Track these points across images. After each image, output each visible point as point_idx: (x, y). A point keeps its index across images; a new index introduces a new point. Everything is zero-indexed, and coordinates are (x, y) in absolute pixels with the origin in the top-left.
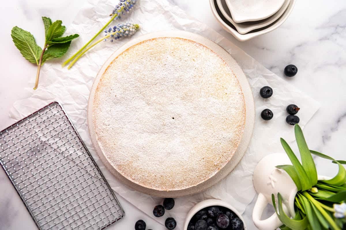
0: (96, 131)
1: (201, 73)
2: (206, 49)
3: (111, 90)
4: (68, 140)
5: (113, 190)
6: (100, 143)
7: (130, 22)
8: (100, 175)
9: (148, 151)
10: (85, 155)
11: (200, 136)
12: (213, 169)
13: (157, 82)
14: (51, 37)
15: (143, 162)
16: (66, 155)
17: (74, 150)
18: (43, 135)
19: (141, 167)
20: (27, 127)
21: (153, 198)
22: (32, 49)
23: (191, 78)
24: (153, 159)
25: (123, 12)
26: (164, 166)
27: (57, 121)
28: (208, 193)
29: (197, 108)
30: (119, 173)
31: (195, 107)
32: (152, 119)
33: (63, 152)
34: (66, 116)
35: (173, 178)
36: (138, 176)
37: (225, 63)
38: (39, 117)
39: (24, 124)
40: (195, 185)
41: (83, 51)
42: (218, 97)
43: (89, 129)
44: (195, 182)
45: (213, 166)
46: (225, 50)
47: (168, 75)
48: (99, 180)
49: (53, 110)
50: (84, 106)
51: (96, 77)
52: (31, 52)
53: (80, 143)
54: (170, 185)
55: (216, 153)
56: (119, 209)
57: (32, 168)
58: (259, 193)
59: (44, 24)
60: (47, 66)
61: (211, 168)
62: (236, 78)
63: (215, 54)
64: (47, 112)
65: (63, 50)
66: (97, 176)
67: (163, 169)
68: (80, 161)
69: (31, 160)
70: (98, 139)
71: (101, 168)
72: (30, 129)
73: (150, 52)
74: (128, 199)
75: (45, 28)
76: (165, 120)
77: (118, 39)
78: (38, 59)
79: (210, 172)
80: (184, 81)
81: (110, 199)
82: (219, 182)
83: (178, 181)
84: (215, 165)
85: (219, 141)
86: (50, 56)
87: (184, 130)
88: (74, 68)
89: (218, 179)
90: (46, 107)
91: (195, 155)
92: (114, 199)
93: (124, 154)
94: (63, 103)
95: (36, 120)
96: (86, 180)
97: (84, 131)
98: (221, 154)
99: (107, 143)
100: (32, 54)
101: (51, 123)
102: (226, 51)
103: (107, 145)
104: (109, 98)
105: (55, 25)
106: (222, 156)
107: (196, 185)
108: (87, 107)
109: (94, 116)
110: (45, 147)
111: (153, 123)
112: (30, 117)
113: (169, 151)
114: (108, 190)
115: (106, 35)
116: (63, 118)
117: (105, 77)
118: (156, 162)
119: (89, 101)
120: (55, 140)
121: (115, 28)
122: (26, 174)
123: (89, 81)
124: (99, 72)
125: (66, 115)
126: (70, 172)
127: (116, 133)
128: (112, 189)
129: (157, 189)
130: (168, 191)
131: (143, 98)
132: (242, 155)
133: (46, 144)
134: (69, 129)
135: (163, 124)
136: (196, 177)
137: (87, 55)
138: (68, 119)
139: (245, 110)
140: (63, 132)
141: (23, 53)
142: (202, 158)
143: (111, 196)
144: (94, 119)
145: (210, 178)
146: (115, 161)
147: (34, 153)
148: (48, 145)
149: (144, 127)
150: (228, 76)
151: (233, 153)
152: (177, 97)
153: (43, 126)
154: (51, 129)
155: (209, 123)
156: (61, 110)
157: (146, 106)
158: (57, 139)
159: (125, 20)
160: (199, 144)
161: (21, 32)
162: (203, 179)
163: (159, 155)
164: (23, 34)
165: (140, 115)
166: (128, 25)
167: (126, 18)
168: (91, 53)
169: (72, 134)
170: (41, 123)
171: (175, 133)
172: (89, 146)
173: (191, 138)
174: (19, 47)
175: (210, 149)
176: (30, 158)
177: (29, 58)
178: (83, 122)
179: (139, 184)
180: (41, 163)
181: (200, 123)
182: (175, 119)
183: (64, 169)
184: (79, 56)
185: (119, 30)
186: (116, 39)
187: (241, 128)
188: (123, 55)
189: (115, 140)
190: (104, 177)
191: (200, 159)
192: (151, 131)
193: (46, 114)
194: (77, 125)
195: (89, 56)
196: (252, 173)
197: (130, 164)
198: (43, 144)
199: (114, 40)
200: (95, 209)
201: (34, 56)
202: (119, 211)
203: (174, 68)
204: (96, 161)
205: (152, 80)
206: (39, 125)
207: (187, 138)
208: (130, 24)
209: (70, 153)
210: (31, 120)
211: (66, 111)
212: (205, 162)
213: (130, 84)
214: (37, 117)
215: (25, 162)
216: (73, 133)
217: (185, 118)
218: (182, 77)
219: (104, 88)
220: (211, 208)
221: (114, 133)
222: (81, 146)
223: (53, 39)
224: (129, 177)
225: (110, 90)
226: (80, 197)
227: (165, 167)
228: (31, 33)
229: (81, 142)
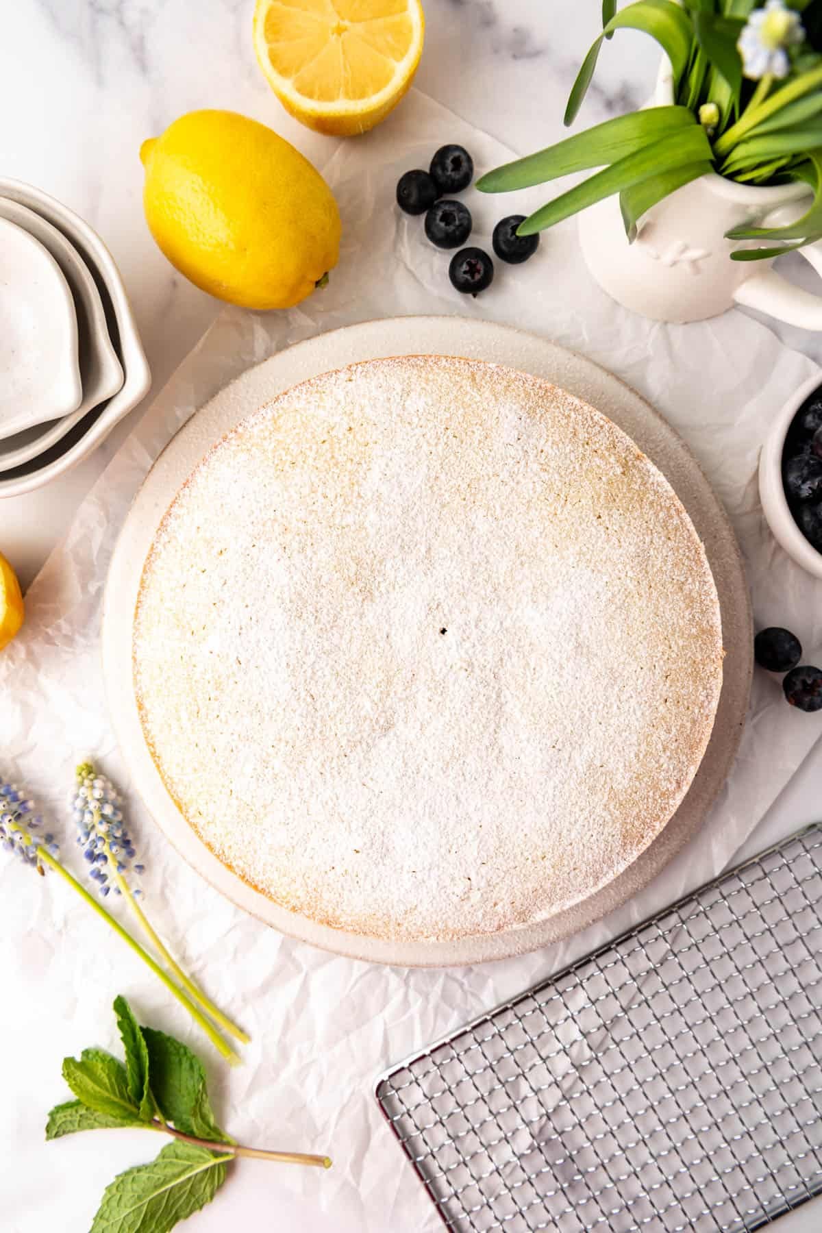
0: (491, 930)
1: (269, 523)
2: (181, 506)
3: (333, 871)
4: (525, 1045)
5: (725, 869)
6: (540, 916)
7: (69, 798)
8: (665, 920)
9: (570, 728)
10: (588, 979)
11: (512, 529)
12: (639, 481)
13: (303, 694)
14: (127, 1105)
15: (611, 748)
16: (588, 1053)
17: (566, 1020)
18: (508, 1142)
19: (632, 755)
20: (476, 1206)
21: (755, 715)
22: (170, 1181)
23: (287, 562)
24: (600, 707)
25: (31, 825)
26: (627, 667)
27: (454, 1086)
28: (736, 499)
29: (403, 540)
30: (653, 842)
31: (402, 547)
32: (447, 713)
33: (572, 1064)
34: (433, 1051)
35: (673, 635)
36: (665, 766)
37: (232, 435)
38: (434, 1157)
39: (462, 1216)
40: (702, 547)
41: (181, 983)
42: (363, 462)
43: (484, 961)
44: (689, 548)
45: (626, 480)
46: (177, 433)
47: (278, 652)
48: (683, 922)
49: (410, 1104)
50: (394, 981)
51: (280, 931)
52: (182, 1183)
53: (541, 998)
54: (700, 646)
55: (577, 468)
56: (800, 845)
57: (635, 1187)
58: (734, 301)
59: (73, 1131)
60: (236, 1126)
61: (637, 487)
62: (291, 393)
63: (200, 472)
64: (416, 1126)
65: (175, 1059)
66: (670, 931)
67: (639, 669)
68: (612, 996)
69: (603, 1191)
70: (524, 921)
71: (636, 915)
72: (482, 1193)
73: (189, 719)
74: (760, 811)
75: (92, 1127)
76: (449, 662)
77: (134, 846)
78: (211, 1157)
79: (652, 492)
80: (299, 588)
81: (759, 880)
82: (692, 456)
83: (687, 613)
84: (623, 473)
85: (532, 458)
86: (198, 1110)
87: (489, 588)
88: (245, 1018)
89: (682, 459)
90: (398, 1130)
91: (584, 549)
92: (758, 864)
93: (580, 822)
94: (383, 1063)
95: (449, 1170)
96: (684, 977)
97: (490, 982)
98: (581, 449)
99: (537, 886)
100: (189, 1179)
101: (459, 1110)
102: (184, 426)
103: (547, 885)
104: (365, 880)
105: (79, 1087)
106: (587, 444)
107: (702, 545)
108: (396, 967)
109: (433, 939)
110: (555, 1136)
111: (461, 709)
112: (434, 1194)
113: (570, 647)
114: (725, 889)
115: (119, 892)
116: (441, 1064)
117: (284, 894)
118: (613, 699)
119: (373, 961)
120: (526, 1097)
121: (92, 856)
122: (662, 1211)
123: (294, 960)
124: (260, 919)
125: (427, 1052)
126: (655, 1039)
127: (502, 850)
128: (723, 874)
129: (717, 693)
130: (725, 653)
131: (364, 745)
132: (585, 367)
133: (541, 1130)
134: (483, 1041)
135: (466, 670)
136: (670, 544)
137: (196, 966)
138: (444, 1045)
139: (410, 359)
140: (494, 1063)
141: (188, 1210)
142: (595, 524)
143: (747, 878)
144: (444, 938)
145: (672, 493)
146: (609, 858)
147: (578, 1177)
148: (545, 1124)
149: (478, 744)
150: (281, 421)
151: (577, 401)
152: (362, 616)
153: (472, 1143)
154: (483, 1111)
155: (463, 497)
156: (410, 1071)
157: (395, 734)
158: (524, 1089)
159: (60, 816)
160: (541, 533)
161: (107, 1220)
162: (676, 517)
163: (584, 687)
164: (114, 1213)
165: (430, 759)
166: (79, 803)
167: (52, 812)
168: (184, 952)
169: (503, 1030)
170: (459, 1152)
171: (501, 623)
172: (552, 964)
173: (518, 562)
174: (168, 1224)
175: (561, 490)
176: (597, 1193)
177: (208, 1190)
178: (456, 986)
179: (699, 763)
180: (619, 1153)
181: (463, 528)
182: (445, 627)
183: (640, 1061)
184: (197, 999)
185: (101, 838)
186: (131, 853)
187: (480, 373)
188: (200, 821)
189: (526, 854)
190: (673, 905)
191: (602, 529)
192: (492, 715)
193: (424, 1129)
194: (469, 1008)
195: (198, 959)
196: (657, 326)
197: (621, 799)
198: (541, 1143)
199: (135, 861)
200: (800, 941)
201: (201, 1172)
202: (808, 847)
203: (251, 628)
204: (610, 937)
205: (298, 712)
206: (468, 1158)
207: (519, 578)
208: (77, 796)
209: (580, 1037)
210: (447, 1190)
211: (412, 1054)
212: (614, 510)
213: (311, 796)
214: (437, 1165)
215: (611, 1214)
216: (500, 1024)
217: (443, 587)
218: (286, 596)
219: (326, 896)
220: (792, 488)
221: (500, 859)
222: (551, 992)
223: (133, 1098)
224: (671, 802)
225: (336, 874)
226: (754, 999)
227: (629, 664)
228: (109, 1183)
229: (535, 992)
